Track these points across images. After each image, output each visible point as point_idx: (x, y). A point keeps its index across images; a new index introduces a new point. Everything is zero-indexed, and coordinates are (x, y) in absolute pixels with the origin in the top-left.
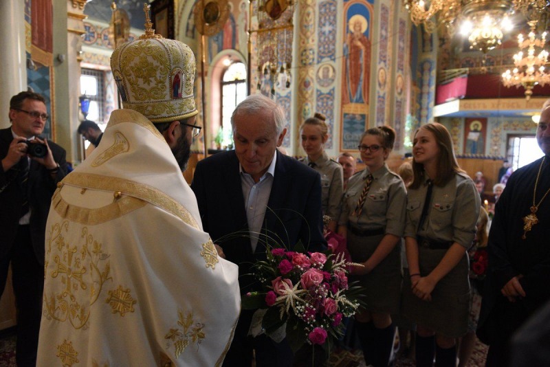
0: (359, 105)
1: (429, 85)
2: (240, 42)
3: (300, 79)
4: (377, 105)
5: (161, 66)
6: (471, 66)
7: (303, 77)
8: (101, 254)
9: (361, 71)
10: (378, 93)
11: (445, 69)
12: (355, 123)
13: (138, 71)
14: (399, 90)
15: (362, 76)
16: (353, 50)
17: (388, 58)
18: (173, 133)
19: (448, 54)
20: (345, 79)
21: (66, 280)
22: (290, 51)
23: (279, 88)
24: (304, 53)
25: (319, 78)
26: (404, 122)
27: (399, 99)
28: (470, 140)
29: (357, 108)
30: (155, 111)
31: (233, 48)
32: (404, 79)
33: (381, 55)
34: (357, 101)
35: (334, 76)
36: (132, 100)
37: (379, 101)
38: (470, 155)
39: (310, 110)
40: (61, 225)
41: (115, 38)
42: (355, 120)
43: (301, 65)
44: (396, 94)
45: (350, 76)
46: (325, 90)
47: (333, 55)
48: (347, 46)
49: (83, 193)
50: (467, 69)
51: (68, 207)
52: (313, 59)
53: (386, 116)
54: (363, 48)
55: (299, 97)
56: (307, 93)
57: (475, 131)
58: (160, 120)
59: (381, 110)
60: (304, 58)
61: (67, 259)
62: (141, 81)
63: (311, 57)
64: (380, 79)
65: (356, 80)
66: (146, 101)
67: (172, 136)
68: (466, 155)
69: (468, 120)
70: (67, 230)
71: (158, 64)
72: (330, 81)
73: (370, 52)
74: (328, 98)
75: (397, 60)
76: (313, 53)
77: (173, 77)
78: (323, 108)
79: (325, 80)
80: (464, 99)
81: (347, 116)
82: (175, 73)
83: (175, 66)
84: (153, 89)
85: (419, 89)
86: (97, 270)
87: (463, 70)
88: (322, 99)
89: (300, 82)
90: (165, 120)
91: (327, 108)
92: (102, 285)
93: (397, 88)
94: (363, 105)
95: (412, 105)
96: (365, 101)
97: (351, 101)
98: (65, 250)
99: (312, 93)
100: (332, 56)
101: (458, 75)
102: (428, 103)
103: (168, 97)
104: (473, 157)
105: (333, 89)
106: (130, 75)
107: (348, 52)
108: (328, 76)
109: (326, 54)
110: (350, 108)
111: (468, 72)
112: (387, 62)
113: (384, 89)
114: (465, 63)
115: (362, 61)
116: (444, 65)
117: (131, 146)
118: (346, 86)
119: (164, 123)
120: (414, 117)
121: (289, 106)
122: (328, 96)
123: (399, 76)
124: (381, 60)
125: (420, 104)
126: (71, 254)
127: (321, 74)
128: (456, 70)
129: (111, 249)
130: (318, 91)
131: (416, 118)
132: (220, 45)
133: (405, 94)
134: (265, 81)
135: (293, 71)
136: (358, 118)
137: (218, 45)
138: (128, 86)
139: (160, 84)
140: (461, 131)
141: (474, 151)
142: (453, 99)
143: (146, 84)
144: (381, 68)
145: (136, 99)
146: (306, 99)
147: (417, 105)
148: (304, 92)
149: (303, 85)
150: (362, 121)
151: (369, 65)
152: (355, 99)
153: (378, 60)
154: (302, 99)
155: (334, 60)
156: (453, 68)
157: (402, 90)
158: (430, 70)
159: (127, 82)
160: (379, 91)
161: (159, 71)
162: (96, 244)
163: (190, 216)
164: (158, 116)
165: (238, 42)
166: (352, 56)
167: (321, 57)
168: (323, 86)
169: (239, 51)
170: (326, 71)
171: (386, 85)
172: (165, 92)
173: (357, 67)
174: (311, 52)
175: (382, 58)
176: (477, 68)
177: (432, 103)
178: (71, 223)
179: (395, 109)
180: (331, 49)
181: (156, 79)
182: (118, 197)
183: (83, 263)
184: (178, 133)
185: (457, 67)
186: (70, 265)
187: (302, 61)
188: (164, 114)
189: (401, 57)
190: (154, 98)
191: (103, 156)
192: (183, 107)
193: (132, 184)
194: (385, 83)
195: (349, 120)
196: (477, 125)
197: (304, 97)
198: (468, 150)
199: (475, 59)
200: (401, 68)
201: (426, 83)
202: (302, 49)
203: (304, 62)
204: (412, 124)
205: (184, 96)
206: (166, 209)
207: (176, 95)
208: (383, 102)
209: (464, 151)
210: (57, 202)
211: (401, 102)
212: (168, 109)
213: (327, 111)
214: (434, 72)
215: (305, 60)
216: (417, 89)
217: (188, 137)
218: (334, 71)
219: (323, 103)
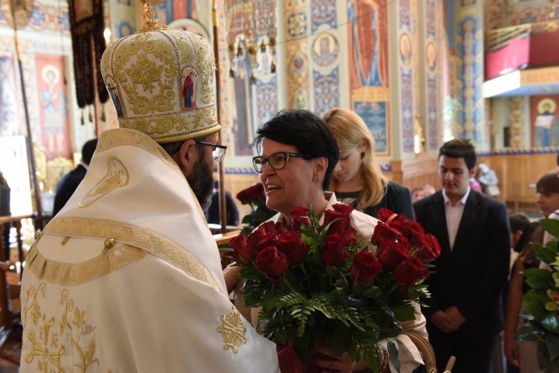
0: (375, 89)
1: (474, 53)
2: (198, 7)
3: (287, 56)
4: (400, 86)
5: (166, 66)
6: (533, 20)
7: (292, 53)
8: (84, 326)
9: (375, 40)
10: (402, 69)
11: (495, 28)
12: (371, 115)
13: (136, 73)
14: (431, 64)
15: (377, 47)
16: (361, 11)
17: (412, 19)
18: (187, 156)
19: (499, 5)
20: (353, 53)
21: (43, 366)
22: (273, 18)
23: (259, 72)
24: (292, 19)
25: (316, 54)
26: (441, 108)
27: (432, 77)
28: (540, 127)
29: (372, 93)
30: (161, 127)
31: (189, 17)
32: (437, 47)
33: (402, 16)
34: (372, 84)
35: (337, 50)
36: (130, 114)
37: (404, 81)
38: (541, 149)
39: (306, 100)
40: (36, 288)
41: (13, 11)
42: (370, 111)
43: (289, 38)
44: (427, 70)
45: (359, 49)
46: (325, 71)
47: (334, 19)
48: (353, 5)
49: (63, 243)
50: (528, 26)
51: (45, 263)
52: (305, 28)
53: (415, 103)
54: (375, 7)
55: (289, 83)
56: (300, 76)
57: (547, 113)
58: (168, 139)
59: (407, 94)
60: (292, 26)
61: (43, 336)
62: (140, 88)
63: (302, 24)
64: (403, 50)
65: (368, 53)
66: (148, 114)
67: (185, 161)
68: (535, 149)
69: (534, 100)
70: (44, 296)
71: (162, 63)
72: (332, 58)
73: (386, 12)
74: (330, 82)
75: (425, 21)
76: (305, 18)
77: (183, 80)
78: (324, 96)
79: (326, 56)
80: (527, 68)
81: (359, 106)
82: (186, 74)
83: (185, 65)
84: (156, 98)
85: (459, 60)
86: (79, 349)
87: (523, 27)
88: (322, 83)
89: (288, 61)
90: (174, 139)
91: (329, 96)
92: (85, 369)
93: (428, 61)
94: (380, 89)
95: (452, 83)
96: (383, 82)
97: (364, 84)
98: (41, 323)
99: (307, 76)
100: (332, 20)
101: (516, 36)
102: (475, 79)
103: (177, 108)
104: (545, 152)
105: (337, 69)
106: (126, 81)
107: (355, 14)
108: (328, 50)
109: (324, 19)
110: (363, 93)
111: (530, 30)
112: (412, 25)
113: (409, 63)
114: (524, 17)
115: (375, 25)
116: (494, 22)
117: (130, 176)
118: (354, 62)
119: (174, 143)
120: (456, 101)
121: (276, 97)
122: (330, 79)
123: (430, 43)
124: (402, 22)
125: (463, 81)
126: (47, 329)
127: (317, 48)
128: (512, 28)
129: (95, 318)
130: (315, 72)
131: (459, 101)
132: (170, 13)
133: (440, 69)
134: (239, 62)
135: (278, 47)
136: (375, 109)
137: (167, 13)
138: (124, 96)
139: (166, 91)
140: (526, 116)
141: (546, 143)
142: (510, 70)
143: (147, 91)
144: (404, 34)
145: (136, 112)
146: (300, 85)
147: (459, 83)
148: (296, 75)
149: (294, 64)
150: (381, 111)
151: (386, 30)
152: (368, 81)
153: (398, 23)
154: (292, 85)
155: (335, 27)
156: (507, 26)
157: (435, 63)
158: (474, 31)
159: (122, 91)
160: (402, 67)
161: (164, 72)
162: (77, 312)
163: (207, 274)
164: (165, 134)
165: (195, 8)
166: (361, 20)
167: (316, 24)
168: (321, 65)
169: (197, 21)
170: (324, 43)
171: (413, 58)
172: (172, 102)
173: (368, 35)
174: (302, 17)
175: (403, 19)
176: (543, 23)
177: (481, 77)
178: (49, 285)
179: (427, 91)
180: (329, 12)
181: (160, 84)
182: (109, 246)
183: (62, 340)
184: (193, 156)
185: (514, 23)
186: (46, 344)
187: (289, 31)
188: (174, 131)
189: (431, 16)
190: (159, 110)
191: (94, 191)
192: (199, 120)
193: (128, 229)
194: (410, 54)
195: (362, 111)
196: (547, 105)
197: (296, 82)
198: (538, 142)
199: (539, 10)
200: (431, 31)
201: (469, 50)
202: (288, 14)
203: (293, 32)
204: (453, 110)
205: (199, 105)
206: (173, 263)
207: (188, 103)
208: (409, 82)
209: (533, 144)
210: (32, 258)
211: (434, 81)
212: (178, 124)
213: (330, 100)
214: (480, 34)
215: (294, 29)
216: (457, 60)
217: (208, 161)
218: (336, 42)
219: (323, 89)
